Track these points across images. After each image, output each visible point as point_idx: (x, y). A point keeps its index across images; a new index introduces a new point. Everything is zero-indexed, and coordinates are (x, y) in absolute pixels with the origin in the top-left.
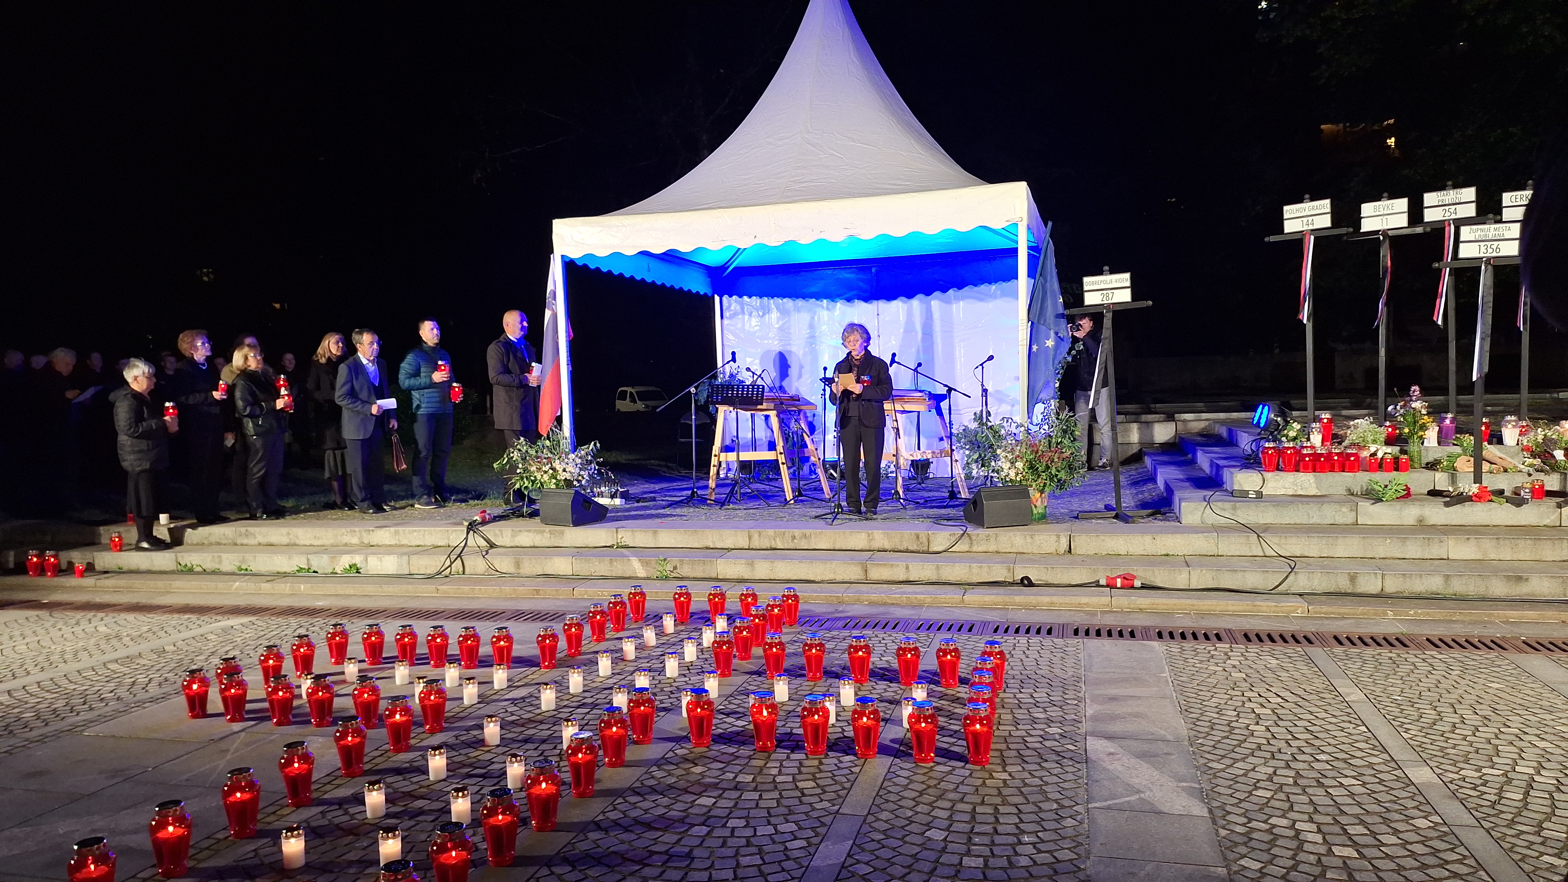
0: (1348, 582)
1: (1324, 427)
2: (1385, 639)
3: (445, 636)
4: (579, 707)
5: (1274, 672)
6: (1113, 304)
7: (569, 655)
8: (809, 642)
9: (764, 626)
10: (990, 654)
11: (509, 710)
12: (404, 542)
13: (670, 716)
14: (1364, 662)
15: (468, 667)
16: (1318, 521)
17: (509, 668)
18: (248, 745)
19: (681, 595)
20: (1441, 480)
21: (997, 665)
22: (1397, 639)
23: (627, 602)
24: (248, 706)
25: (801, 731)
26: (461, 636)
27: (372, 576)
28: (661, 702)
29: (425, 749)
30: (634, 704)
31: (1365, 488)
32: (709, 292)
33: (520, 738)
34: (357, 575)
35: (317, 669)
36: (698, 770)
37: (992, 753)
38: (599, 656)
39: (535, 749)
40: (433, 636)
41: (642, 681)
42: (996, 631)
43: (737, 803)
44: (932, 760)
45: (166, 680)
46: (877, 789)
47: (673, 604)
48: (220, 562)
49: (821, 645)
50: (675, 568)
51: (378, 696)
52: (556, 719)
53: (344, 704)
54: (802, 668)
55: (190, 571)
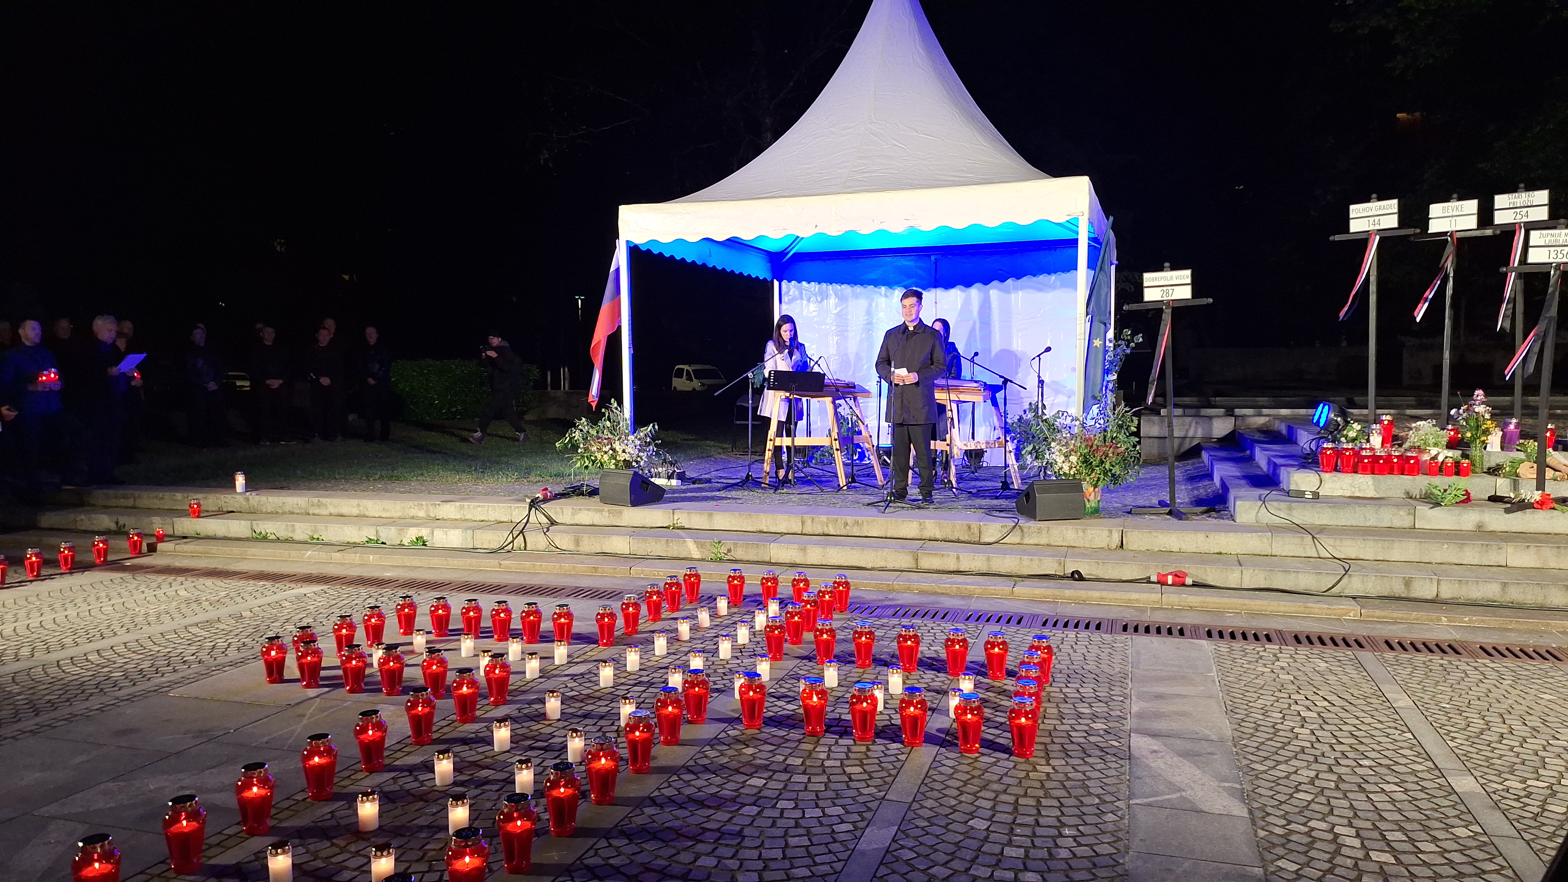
0: (1403, 587)
1: (1385, 429)
2: (1437, 645)
3: (508, 611)
4: (635, 685)
5: (1322, 675)
6: (1173, 300)
7: (626, 634)
8: (859, 630)
9: (815, 612)
10: (1038, 648)
11: (569, 685)
12: (468, 517)
13: (723, 698)
14: (1413, 667)
15: (529, 642)
16: (1375, 524)
17: (569, 644)
18: (323, 710)
19: (734, 578)
20: (1503, 487)
21: (1044, 659)
22: (1450, 646)
23: (682, 582)
24: (323, 673)
25: (849, 717)
26: (523, 612)
27: (439, 549)
28: (715, 683)
29: (491, 720)
30: (689, 684)
31: (1424, 492)
32: (769, 277)
33: (579, 713)
34: (424, 547)
35: (387, 639)
36: (750, 751)
37: (1036, 747)
38: (656, 636)
39: (594, 725)
40: (497, 611)
41: (697, 663)
42: (1044, 624)
43: (786, 785)
44: (977, 751)
45: (244, 644)
46: (922, 777)
47: (726, 586)
48: (293, 531)
49: (871, 633)
50: (729, 551)
51: (446, 667)
52: (614, 696)
53: (413, 674)
54: (851, 655)
55: (265, 539)
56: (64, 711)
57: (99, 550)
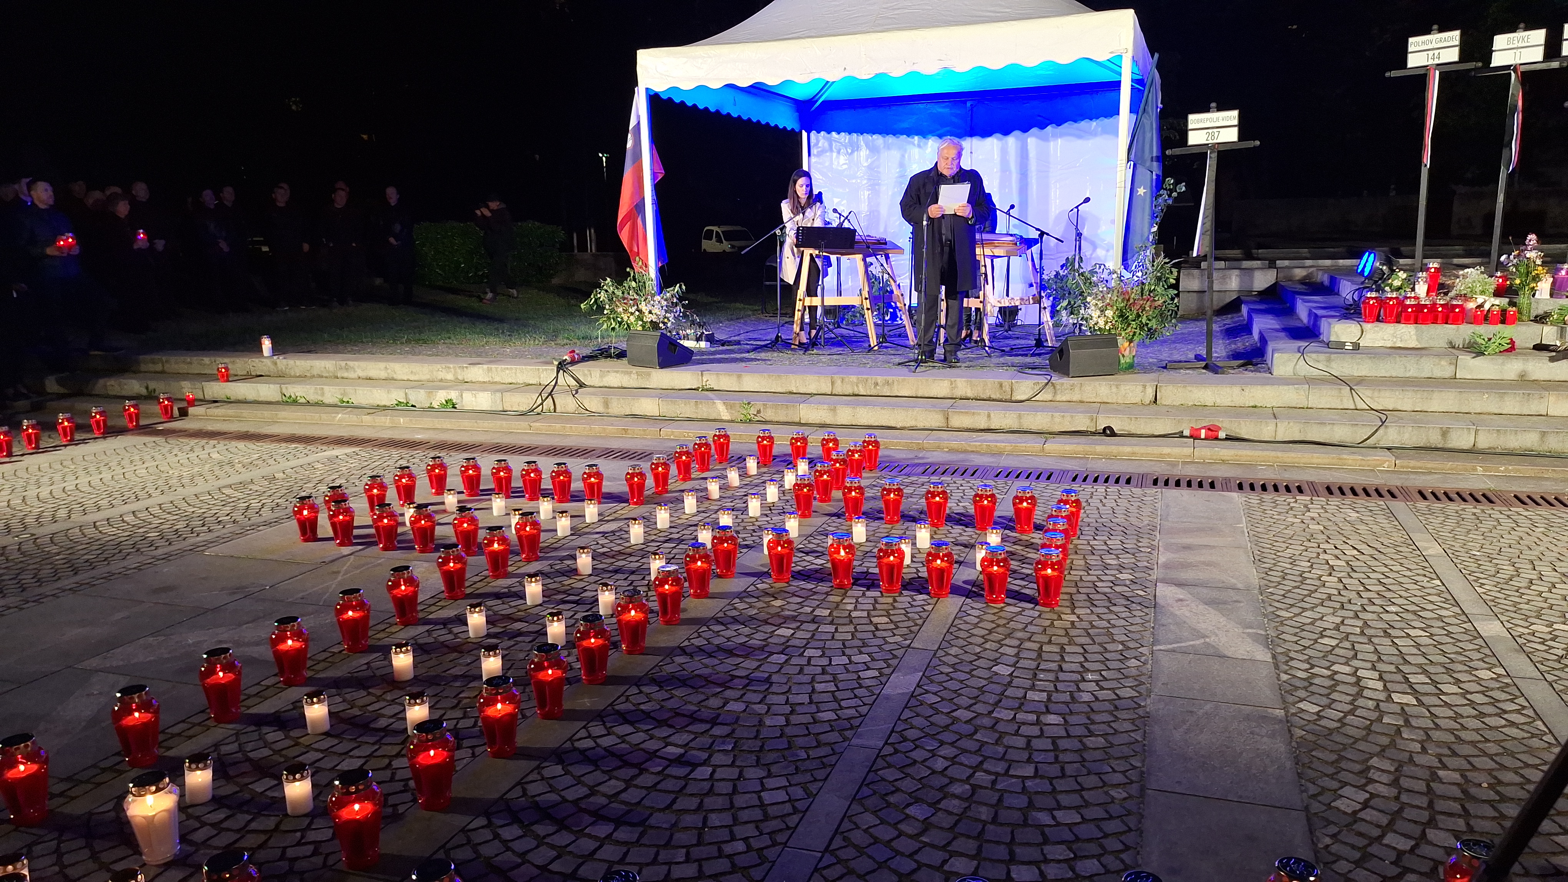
0: (1440, 437)
1: (1431, 277)
2: (1471, 495)
3: (538, 471)
4: (666, 542)
5: (1352, 525)
6: (1218, 143)
7: (656, 493)
8: (887, 487)
9: (844, 470)
10: (1066, 502)
11: (601, 542)
12: (497, 379)
13: (752, 553)
14: (1447, 517)
15: (560, 501)
16: (1415, 375)
17: (599, 503)
18: (356, 568)
19: (764, 438)
20: (1548, 334)
21: (1072, 513)
22: (1484, 495)
23: (712, 443)
24: (356, 532)
25: (876, 570)
26: (553, 472)
27: (468, 411)
28: (744, 539)
29: (522, 576)
30: (718, 541)
31: (1467, 341)
32: (797, 128)
33: (611, 568)
34: (453, 410)
35: (419, 499)
36: (778, 603)
37: (1061, 596)
38: (685, 495)
39: (625, 579)
40: (527, 471)
41: (726, 520)
42: (1074, 479)
43: (814, 634)
44: (1002, 601)
45: (278, 505)
46: (947, 626)
47: (756, 447)
48: (323, 394)
49: (899, 490)
50: (759, 412)
51: (477, 525)
52: (644, 552)
53: (445, 532)
54: (880, 512)
55: (295, 402)
56: (102, 570)
57: (130, 415)
